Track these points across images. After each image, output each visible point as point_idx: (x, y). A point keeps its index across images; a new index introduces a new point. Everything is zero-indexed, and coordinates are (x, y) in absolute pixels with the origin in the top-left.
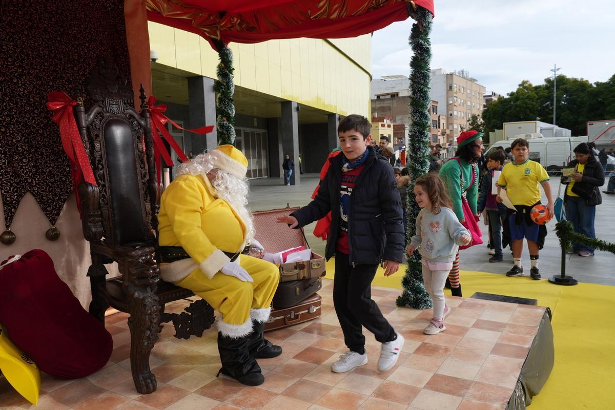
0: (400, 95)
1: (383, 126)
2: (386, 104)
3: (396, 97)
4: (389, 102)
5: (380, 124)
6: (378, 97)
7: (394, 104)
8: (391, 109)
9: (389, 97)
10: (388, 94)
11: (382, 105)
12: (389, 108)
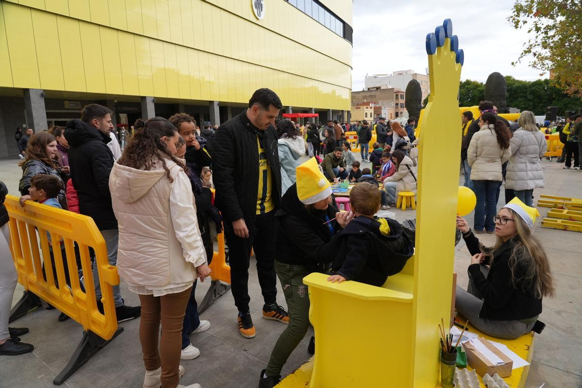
0: (382, 88)
1: (367, 108)
2: (373, 93)
3: (379, 89)
4: (375, 92)
5: (365, 107)
6: (369, 89)
7: (378, 93)
8: (375, 97)
9: (375, 89)
10: (375, 87)
11: (370, 94)
12: (375, 96)
